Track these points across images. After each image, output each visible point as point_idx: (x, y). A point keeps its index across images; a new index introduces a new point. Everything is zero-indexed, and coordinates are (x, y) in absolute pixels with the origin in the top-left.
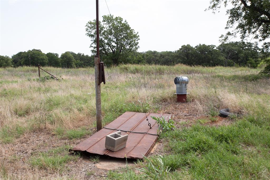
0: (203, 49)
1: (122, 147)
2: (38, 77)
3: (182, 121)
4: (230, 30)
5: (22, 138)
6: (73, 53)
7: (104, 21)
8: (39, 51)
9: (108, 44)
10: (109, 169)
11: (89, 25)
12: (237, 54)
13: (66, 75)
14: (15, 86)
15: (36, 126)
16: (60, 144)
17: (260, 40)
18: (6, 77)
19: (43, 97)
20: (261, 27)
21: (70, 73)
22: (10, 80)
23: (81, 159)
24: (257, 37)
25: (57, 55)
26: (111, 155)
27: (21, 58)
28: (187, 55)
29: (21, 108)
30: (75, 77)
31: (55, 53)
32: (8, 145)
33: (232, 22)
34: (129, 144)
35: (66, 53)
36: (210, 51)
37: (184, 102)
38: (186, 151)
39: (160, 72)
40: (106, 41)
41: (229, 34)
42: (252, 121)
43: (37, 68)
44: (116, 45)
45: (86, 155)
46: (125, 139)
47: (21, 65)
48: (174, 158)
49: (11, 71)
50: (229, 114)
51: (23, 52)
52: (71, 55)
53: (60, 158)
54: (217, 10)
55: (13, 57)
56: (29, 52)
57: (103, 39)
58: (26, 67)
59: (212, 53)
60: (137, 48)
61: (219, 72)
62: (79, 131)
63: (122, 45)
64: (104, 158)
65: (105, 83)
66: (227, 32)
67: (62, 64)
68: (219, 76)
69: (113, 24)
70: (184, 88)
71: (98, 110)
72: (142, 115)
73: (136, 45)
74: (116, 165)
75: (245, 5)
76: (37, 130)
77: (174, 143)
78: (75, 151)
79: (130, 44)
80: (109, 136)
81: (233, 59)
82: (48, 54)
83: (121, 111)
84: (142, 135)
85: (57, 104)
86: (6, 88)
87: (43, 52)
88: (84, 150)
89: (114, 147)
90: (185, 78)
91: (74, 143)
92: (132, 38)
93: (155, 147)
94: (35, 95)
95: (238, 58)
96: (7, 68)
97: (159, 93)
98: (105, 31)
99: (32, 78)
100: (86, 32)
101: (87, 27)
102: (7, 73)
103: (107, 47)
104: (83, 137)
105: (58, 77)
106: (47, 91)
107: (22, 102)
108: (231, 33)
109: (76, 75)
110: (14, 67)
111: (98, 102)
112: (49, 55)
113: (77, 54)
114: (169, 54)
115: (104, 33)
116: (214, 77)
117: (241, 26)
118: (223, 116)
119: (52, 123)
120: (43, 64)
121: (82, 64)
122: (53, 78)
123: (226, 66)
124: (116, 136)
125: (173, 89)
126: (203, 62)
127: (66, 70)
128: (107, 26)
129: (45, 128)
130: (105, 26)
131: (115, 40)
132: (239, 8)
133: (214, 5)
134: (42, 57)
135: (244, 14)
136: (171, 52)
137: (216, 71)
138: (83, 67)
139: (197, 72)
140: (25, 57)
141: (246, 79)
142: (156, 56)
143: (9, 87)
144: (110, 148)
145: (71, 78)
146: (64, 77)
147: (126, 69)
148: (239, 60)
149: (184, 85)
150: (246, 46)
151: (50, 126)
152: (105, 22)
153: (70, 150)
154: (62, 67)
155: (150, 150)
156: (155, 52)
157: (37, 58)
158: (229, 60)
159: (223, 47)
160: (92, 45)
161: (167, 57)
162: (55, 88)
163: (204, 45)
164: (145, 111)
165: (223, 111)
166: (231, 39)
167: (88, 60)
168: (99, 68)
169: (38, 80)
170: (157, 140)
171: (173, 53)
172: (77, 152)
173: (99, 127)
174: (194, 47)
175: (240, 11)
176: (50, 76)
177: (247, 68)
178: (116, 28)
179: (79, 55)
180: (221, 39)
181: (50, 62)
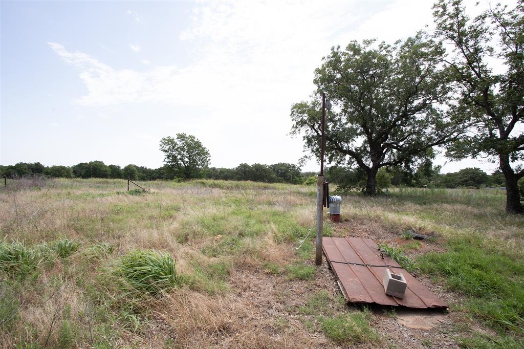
0: (258, 168)
2: (127, 190)
4: (306, 154)
6: (135, 166)
7: (178, 138)
9: (180, 159)
11: (163, 141)
25: (119, 167)
27: (83, 169)
31: (117, 165)
33: (308, 146)
36: (264, 170)
40: (179, 157)
41: (306, 157)
44: (189, 160)
51: (85, 163)
52: (135, 168)
55: (73, 167)
56: (91, 163)
57: (176, 155)
59: (265, 172)
60: (209, 165)
63: (194, 161)
67: (125, 176)
69: (187, 142)
70: (338, 208)
73: (208, 161)
75: (318, 134)
79: (201, 160)
82: (110, 166)
87: (105, 164)
92: (203, 154)
98: (178, 147)
100: (160, 148)
103: (180, 162)
113: (140, 167)
114: (228, 171)
115: (177, 150)
120: (105, 176)
122: (144, 191)
126: (258, 179)
128: (181, 143)
130: (178, 143)
131: (188, 156)
133: (293, 132)
134: (104, 169)
140: (86, 168)
144: (396, 294)
147: (203, 183)
152: (179, 140)
157: (99, 169)
158: (279, 178)
159: (273, 167)
160: (166, 160)
161: (226, 173)
167: (150, 173)
174: (250, 165)
176: (142, 190)
178: (189, 145)
179: (142, 168)
181: (112, 173)
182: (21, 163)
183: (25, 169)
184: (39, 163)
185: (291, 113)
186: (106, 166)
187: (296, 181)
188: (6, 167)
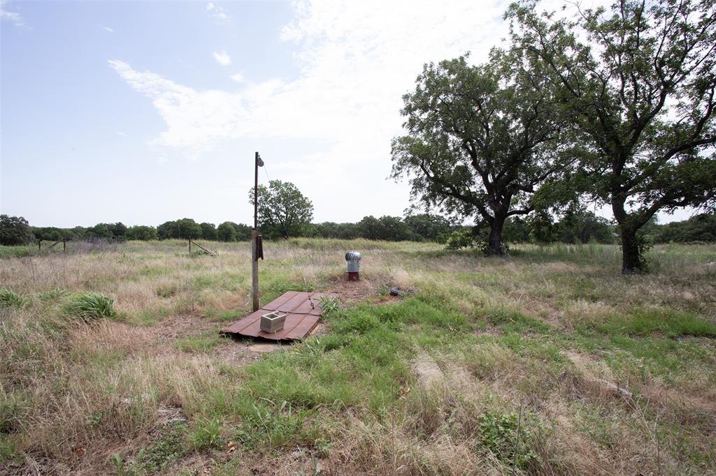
0: (388, 221)
1: (280, 328)
2: (188, 253)
3: (349, 301)
4: (414, 202)
5: (166, 320)
7: (271, 187)
8: (191, 221)
9: (275, 213)
10: (262, 351)
12: (425, 228)
13: (224, 250)
14: (160, 263)
15: (183, 308)
16: (209, 327)
17: (446, 214)
18: (148, 252)
19: (191, 275)
20: (445, 200)
21: (228, 248)
22: (153, 255)
23: (233, 342)
24: (442, 211)
25: (213, 225)
26: (266, 337)
27: (169, 229)
28: (370, 228)
29: (165, 288)
30: (233, 252)
31: (211, 223)
32: (150, 329)
33: (415, 193)
34: (287, 325)
35: (225, 223)
36: (396, 224)
37: (354, 280)
38: (348, 330)
39: (335, 247)
40: (273, 210)
41: (413, 206)
42: (422, 300)
43: (188, 241)
44: (285, 215)
45: (239, 338)
46: (283, 320)
47: (168, 237)
48: (334, 338)
49: (155, 245)
50: (400, 292)
52: (231, 226)
53: (208, 341)
54: (399, 179)
55: (158, 227)
56: (179, 221)
57: (270, 208)
58: (173, 240)
59: (398, 226)
60: (310, 220)
61: (405, 248)
62: (233, 313)
63: (293, 215)
64: (258, 340)
65: (262, 259)
66: (411, 205)
67: (219, 236)
68: (402, 252)
69: (282, 191)
70: (356, 265)
71: (255, 289)
72: (305, 295)
73: (310, 215)
74: (270, 348)
75: (428, 175)
76: (184, 312)
77: (335, 323)
78: (226, 333)
79: (302, 214)
80: (264, 316)
81: (421, 233)
82: (202, 224)
83: (283, 291)
84: (303, 315)
85: (207, 284)
86: (149, 265)
87: (196, 222)
88: (236, 332)
89: (270, 328)
90: (357, 254)
91: (226, 326)
92: (304, 207)
93: (317, 328)
94: (183, 273)
95: (427, 232)
96: (150, 241)
97: (329, 271)
98: (272, 199)
99: (181, 253)
100: (250, 200)
101: (250, 194)
102: (150, 247)
103: (274, 217)
104: (236, 319)
105: (213, 253)
106: (197, 268)
107: (166, 281)
108: (415, 205)
109: (235, 249)
110: (160, 240)
111: (255, 279)
112: (204, 226)
113: (238, 224)
115: (271, 201)
116: (397, 253)
117: (424, 198)
118: (394, 294)
119: (202, 304)
120: (196, 237)
121: (244, 237)
122: (206, 253)
123: (413, 241)
124: (272, 316)
125: (344, 266)
127: (224, 243)
128: (275, 192)
129: (193, 310)
130: (272, 193)
131: (284, 209)
132: (421, 179)
133: (396, 175)
134: (194, 228)
135: (428, 185)
136: (351, 224)
137: (400, 246)
138: (244, 240)
139: (378, 247)
140: (173, 228)
141: (430, 255)
142: (334, 228)
143: (151, 264)
144: (266, 329)
145: (229, 253)
146: (220, 252)
148: (428, 234)
149: (356, 262)
150: (435, 219)
151: (200, 308)
152: (273, 189)
153: (221, 333)
154: (219, 241)
155: (310, 331)
156: (333, 224)
157: (188, 229)
158: (417, 234)
159: (411, 220)
161: (347, 230)
162: (207, 265)
163: (389, 217)
164: (310, 291)
165: (394, 289)
166: (416, 213)
168: (257, 241)
169: (187, 256)
170: (320, 321)
171: (354, 225)
172: (229, 334)
173: (256, 308)
174: (378, 219)
175: (423, 182)
176: (203, 251)
177: (435, 244)
178: (285, 195)
180: (405, 213)
181: (204, 233)
182: (101, 225)
183: (106, 231)
184: (120, 223)
185: (391, 151)
186: (196, 225)
187: (440, 238)
188: (85, 229)
